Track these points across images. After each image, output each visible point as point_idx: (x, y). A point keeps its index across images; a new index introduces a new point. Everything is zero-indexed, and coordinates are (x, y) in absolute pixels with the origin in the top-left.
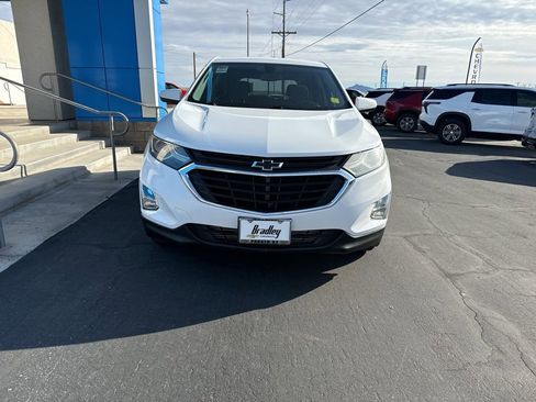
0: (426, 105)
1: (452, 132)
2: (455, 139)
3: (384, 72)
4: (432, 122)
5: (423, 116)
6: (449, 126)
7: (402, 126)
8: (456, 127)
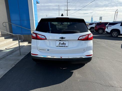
0: (107, 27)
1: (115, 34)
2: (116, 36)
3: (92, 18)
4: (109, 31)
5: (106, 30)
6: (114, 33)
7: (99, 32)
8: (116, 33)
